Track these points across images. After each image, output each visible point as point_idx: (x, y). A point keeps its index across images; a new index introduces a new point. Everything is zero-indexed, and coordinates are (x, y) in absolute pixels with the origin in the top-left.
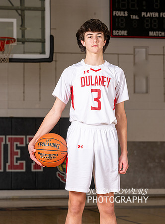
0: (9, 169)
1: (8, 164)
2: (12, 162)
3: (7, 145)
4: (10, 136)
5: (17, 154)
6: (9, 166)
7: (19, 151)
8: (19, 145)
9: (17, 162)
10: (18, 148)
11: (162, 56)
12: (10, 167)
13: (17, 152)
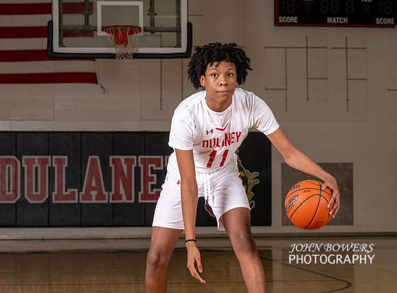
0: (142, 199)
1: (140, 193)
2: (146, 190)
3: (140, 167)
4: (144, 157)
5: (152, 179)
6: (142, 195)
7: (155, 176)
8: (155, 168)
9: (152, 191)
10: (153, 171)
11: (345, 50)
12: (144, 197)
13: (153, 177)
